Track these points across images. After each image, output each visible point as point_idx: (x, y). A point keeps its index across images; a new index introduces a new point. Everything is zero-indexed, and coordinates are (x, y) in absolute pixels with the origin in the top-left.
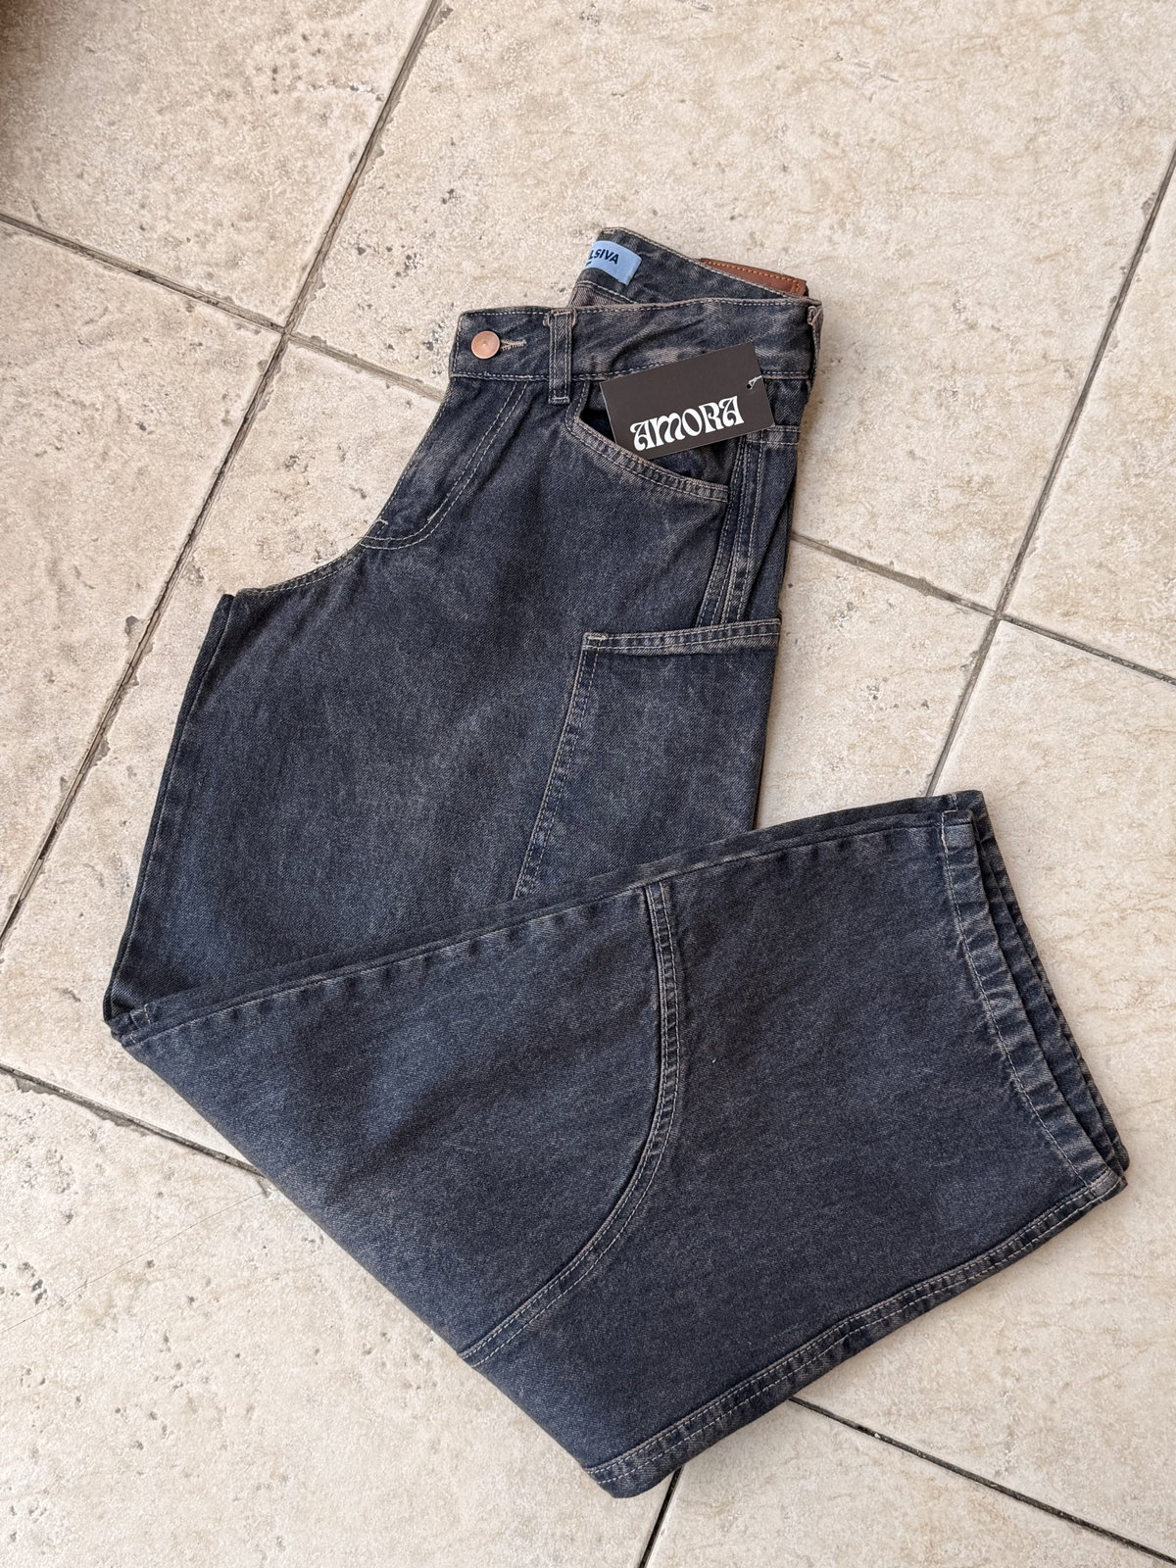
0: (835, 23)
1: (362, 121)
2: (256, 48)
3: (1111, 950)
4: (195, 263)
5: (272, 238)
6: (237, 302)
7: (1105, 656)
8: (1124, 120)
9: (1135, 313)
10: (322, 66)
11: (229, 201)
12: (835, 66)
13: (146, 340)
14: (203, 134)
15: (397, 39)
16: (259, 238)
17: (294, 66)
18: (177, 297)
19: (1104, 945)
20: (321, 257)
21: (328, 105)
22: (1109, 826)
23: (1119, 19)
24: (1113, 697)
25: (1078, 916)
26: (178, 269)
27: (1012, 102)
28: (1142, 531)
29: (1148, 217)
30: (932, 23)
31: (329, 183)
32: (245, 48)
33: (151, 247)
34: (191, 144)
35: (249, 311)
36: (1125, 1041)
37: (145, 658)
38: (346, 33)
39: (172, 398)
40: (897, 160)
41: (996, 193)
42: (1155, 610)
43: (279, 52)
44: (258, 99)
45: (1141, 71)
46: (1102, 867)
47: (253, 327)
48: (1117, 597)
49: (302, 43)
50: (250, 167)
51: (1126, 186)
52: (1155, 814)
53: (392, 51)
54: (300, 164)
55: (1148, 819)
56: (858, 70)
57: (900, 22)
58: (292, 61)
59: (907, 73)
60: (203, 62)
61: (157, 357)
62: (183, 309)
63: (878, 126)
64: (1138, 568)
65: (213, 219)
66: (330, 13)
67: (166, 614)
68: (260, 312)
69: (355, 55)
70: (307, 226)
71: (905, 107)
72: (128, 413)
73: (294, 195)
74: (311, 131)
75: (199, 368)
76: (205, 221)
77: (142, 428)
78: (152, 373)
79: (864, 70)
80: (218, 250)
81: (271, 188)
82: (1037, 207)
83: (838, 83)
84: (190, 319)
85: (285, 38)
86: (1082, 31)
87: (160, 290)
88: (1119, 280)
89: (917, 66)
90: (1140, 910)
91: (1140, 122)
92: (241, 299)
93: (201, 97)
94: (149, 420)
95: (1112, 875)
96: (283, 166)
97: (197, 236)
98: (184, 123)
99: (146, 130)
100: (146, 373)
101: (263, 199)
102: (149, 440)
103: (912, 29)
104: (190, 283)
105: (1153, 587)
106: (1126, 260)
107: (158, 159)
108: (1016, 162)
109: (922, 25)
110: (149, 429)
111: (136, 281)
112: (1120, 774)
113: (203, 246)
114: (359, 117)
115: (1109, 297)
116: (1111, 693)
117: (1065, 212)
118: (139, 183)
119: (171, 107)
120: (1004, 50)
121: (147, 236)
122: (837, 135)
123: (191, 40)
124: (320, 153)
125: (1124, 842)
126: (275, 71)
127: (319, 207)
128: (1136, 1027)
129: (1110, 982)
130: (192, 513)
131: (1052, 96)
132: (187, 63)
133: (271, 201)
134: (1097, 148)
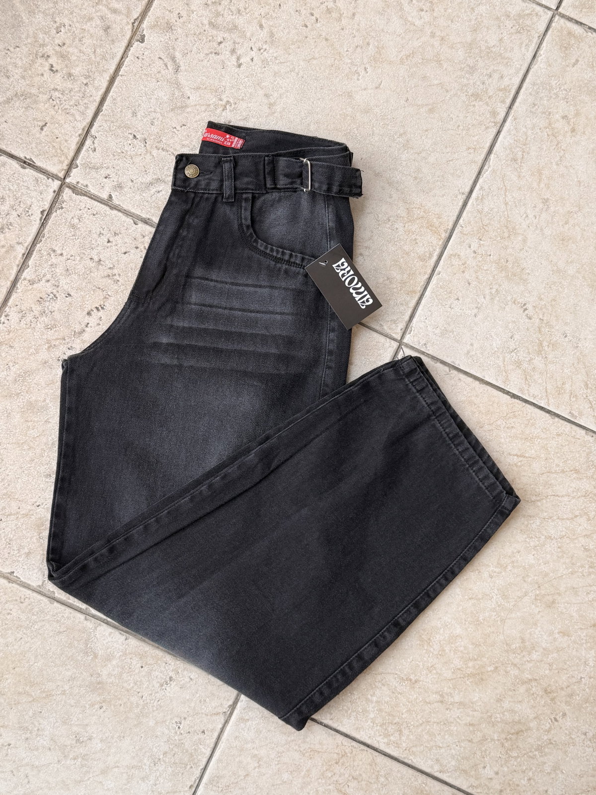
112: (294, 772)
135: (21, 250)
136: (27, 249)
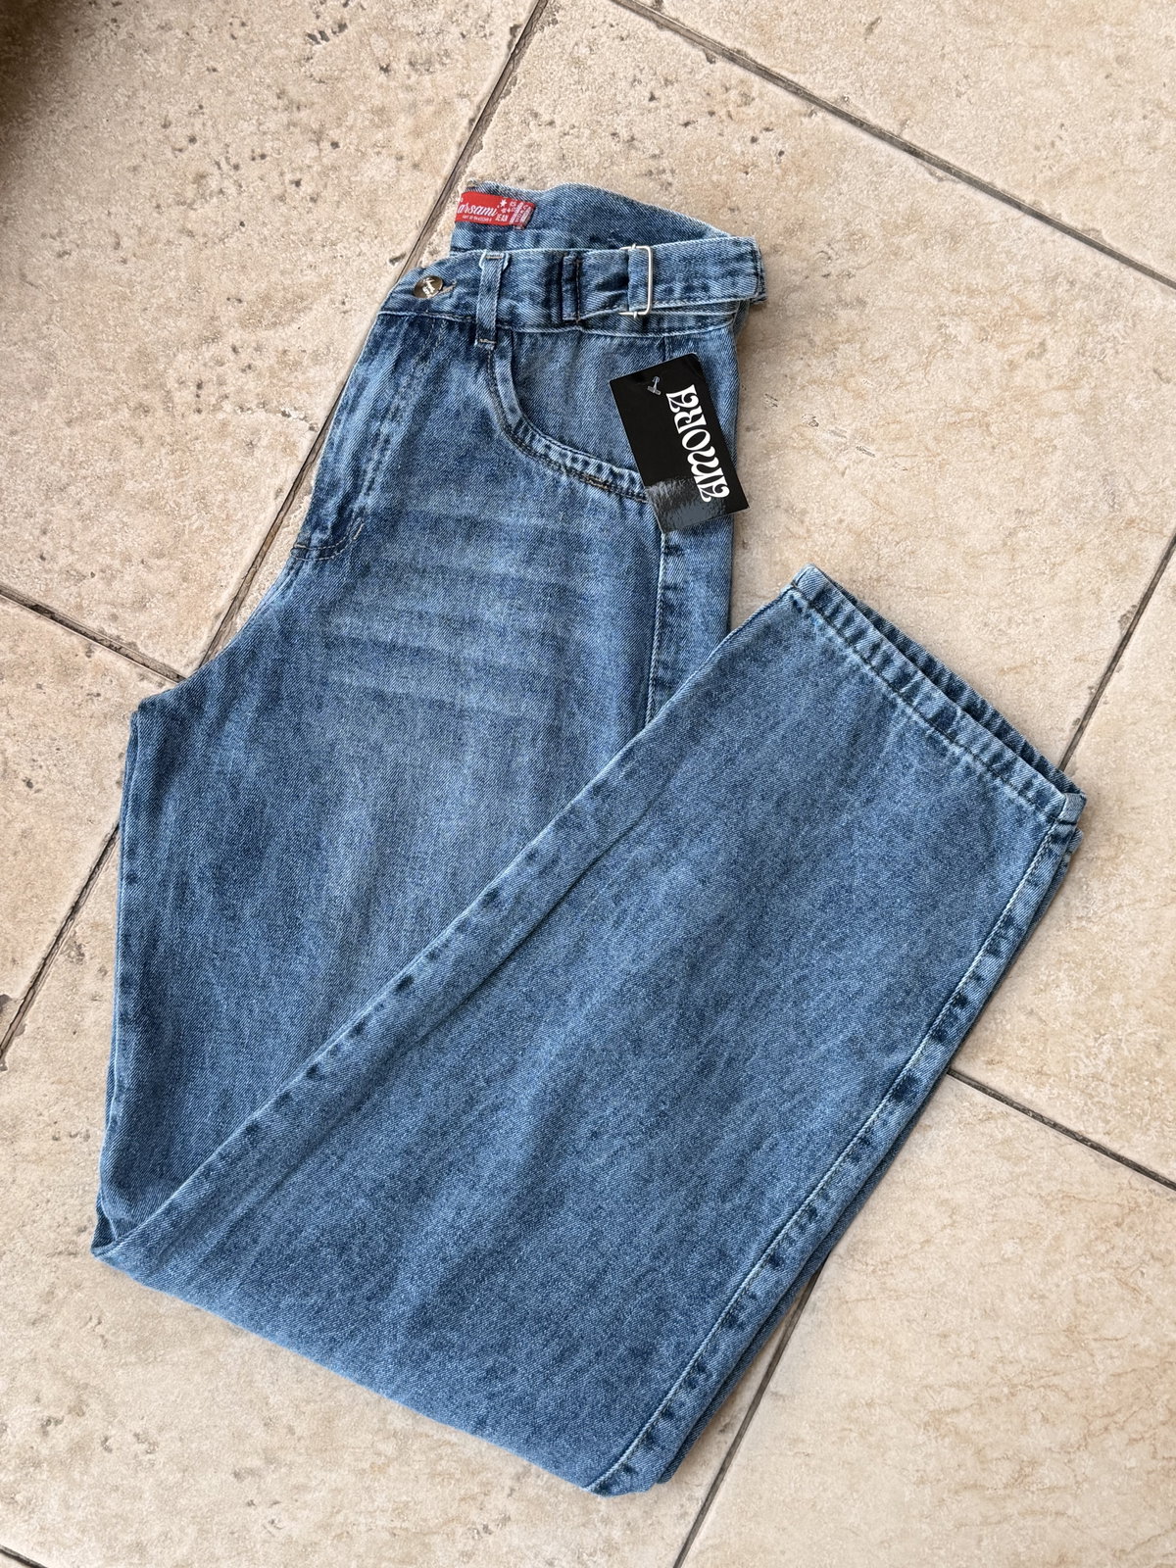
0: (815, 382)
1: (292, 453)
2: (180, 356)
3: (997, 1427)
4: (99, 602)
5: (185, 579)
6: (142, 649)
7: (1024, 1110)
8: (1113, 519)
9: (1098, 739)
10: (251, 385)
11: (141, 533)
12: (809, 432)
13: (39, 687)
14: (115, 454)
15: (336, 360)
16: (170, 578)
17: (221, 383)
18: (76, 640)
19: (990, 1421)
20: (237, 603)
21: (255, 432)
22: (1010, 1295)
23: (1123, 402)
24: (1029, 1157)
25: (968, 1389)
26: (79, 607)
27: (994, 490)
28: (1078, 979)
29: (1124, 632)
30: (919, 391)
31: (251, 523)
32: (168, 356)
33: (51, 580)
34: (102, 465)
35: (153, 660)
36: (999, 1522)
37: (16, 1041)
38: (280, 349)
39: (63, 753)
40: (865, 546)
41: (966, 592)
42: (1082, 1066)
43: (205, 365)
44: (179, 418)
45: (1138, 464)
46: (997, 1338)
47: (157, 678)
48: (1045, 1048)
49: (231, 356)
50: (166, 496)
51: (1105, 596)
52: (1058, 1286)
53: (331, 374)
54: (220, 497)
55: (1050, 1290)
56: (834, 439)
57: (884, 387)
58: (219, 376)
59: (886, 447)
60: (121, 366)
61: (50, 706)
62: (82, 654)
63: (848, 505)
64: (1070, 1020)
65: (121, 553)
66: (265, 323)
67: (41, 993)
68: (166, 662)
69: (289, 374)
70: (224, 570)
71: (879, 486)
72: (15, 767)
73: (212, 532)
74: (235, 460)
75: (95, 722)
76: (112, 554)
77: (29, 784)
78: (44, 724)
79: (840, 439)
80: (124, 589)
81: (187, 523)
82: (1007, 612)
83: (811, 451)
84: (89, 666)
85: (213, 348)
86: (1081, 412)
87: (57, 630)
88: (1085, 700)
89: (897, 439)
90: (1031, 1387)
91: (1131, 522)
92: (146, 646)
93: (115, 410)
94: (37, 777)
95: (1006, 1347)
96: (201, 497)
97: (103, 571)
98: (96, 440)
99: (52, 445)
100: (37, 723)
101: (178, 535)
102: (36, 799)
103: (897, 396)
104: (91, 624)
105: (1083, 1041)
106: (1094, 679)
107: (65, 480)
108: (991, 558)
109: (908, 392)
110: (36, 787)
111: (31, 617)
112: (1027, 1241)
113: (109, 583)
114: (289, 448)
115: (1073, 718)
116: (1027, 1153)
117: (1037, 620)
118: (42, 505)
119: (81, 419)
120: (993, 429)
121: (48, 567)
122: (804, 512)
123: (108, 341)
124: (244, 486)
125: (1023, 1313)
126: (199, 386)
127: (239, 548)
128: (1011, 1508)
129: (991, 1461)
130: (79, 883)
131: (1038, 485)
132: (102, 368)
133: (186, 537)
134: (1079, 550)
135: (466, 111)
136: (479, 108)
